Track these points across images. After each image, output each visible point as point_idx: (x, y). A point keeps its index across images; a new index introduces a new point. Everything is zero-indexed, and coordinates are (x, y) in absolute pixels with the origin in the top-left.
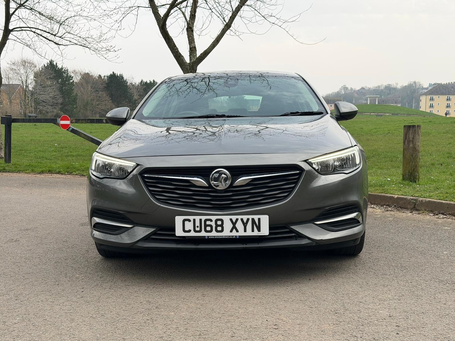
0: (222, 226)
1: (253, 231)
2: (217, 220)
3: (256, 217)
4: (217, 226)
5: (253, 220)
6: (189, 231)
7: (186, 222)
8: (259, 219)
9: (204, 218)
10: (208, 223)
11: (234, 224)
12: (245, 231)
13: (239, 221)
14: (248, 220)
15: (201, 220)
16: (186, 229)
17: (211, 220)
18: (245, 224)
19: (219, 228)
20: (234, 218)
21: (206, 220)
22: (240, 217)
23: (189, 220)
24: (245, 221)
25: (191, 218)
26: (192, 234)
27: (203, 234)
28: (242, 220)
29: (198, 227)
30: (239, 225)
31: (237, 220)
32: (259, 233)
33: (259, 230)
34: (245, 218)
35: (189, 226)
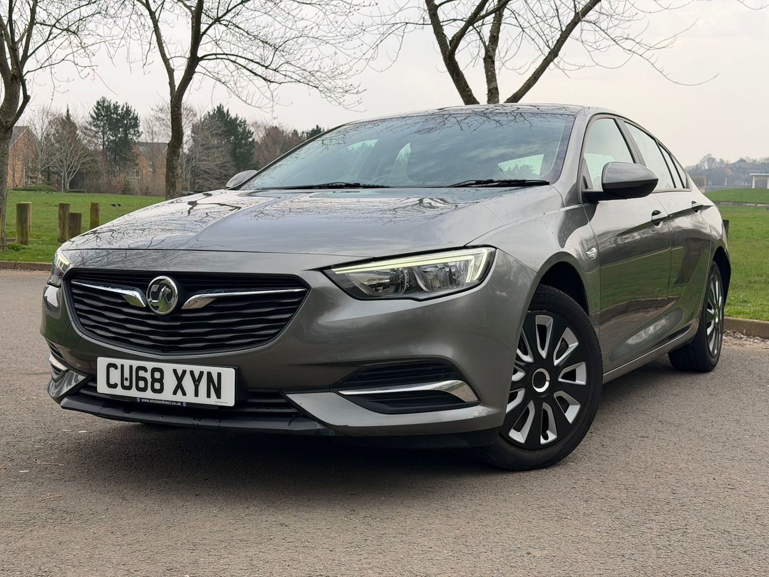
0: (161, 381)
1: (209, 396)
2: (154, 370)
3: (214, 370)
4: (154, 380)
5: (209, 374)
6: (115, 386)
7: (112, 369)
8: (219, 375)
9: (136, 364)
10: (142, 374)
11: (180, 379)
12: (196, 395)
13: (188, 376)
14: (202, 373)
15: (131, 367)
16: (112, 382)
17: (145, 369)
18: (197, 382)
19: (157, 386)
20: (180, 368)
21: (139, 368)
22: (189, 368)
23: (115, 366)
24: (197, 377)
25: (118, 362)
26: (119, 391)
27: (133, 393)
28: (192, 373)
29: (126, 379)
30: (188, 383)
31: (184, 372)
32: (219, 400)
33: (219, 396)
34: (197, 369)
35: (115, 376)
